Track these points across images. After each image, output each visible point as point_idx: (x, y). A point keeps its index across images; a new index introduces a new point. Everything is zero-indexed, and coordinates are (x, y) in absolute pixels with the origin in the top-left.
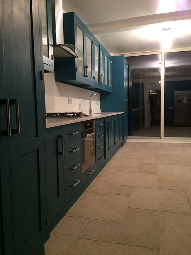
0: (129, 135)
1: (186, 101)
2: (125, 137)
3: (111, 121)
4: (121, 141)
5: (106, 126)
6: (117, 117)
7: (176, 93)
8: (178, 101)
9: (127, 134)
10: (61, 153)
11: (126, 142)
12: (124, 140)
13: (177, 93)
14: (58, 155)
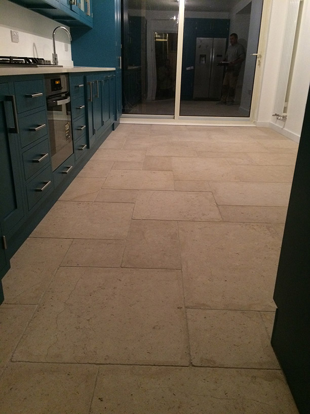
0: (124, 112)
1: (213, 57)
2: (118, 115)
3: (96, 82)
4: (112, 121)
5: (88, 89)
6: (105, 76)
7: (199, 40)
8: (201, 56)
9: (121, 110)
10: (14, 131)
11: (119, 123)
12: (116, 120)
13: (201, 41)
14: (9, 134)
